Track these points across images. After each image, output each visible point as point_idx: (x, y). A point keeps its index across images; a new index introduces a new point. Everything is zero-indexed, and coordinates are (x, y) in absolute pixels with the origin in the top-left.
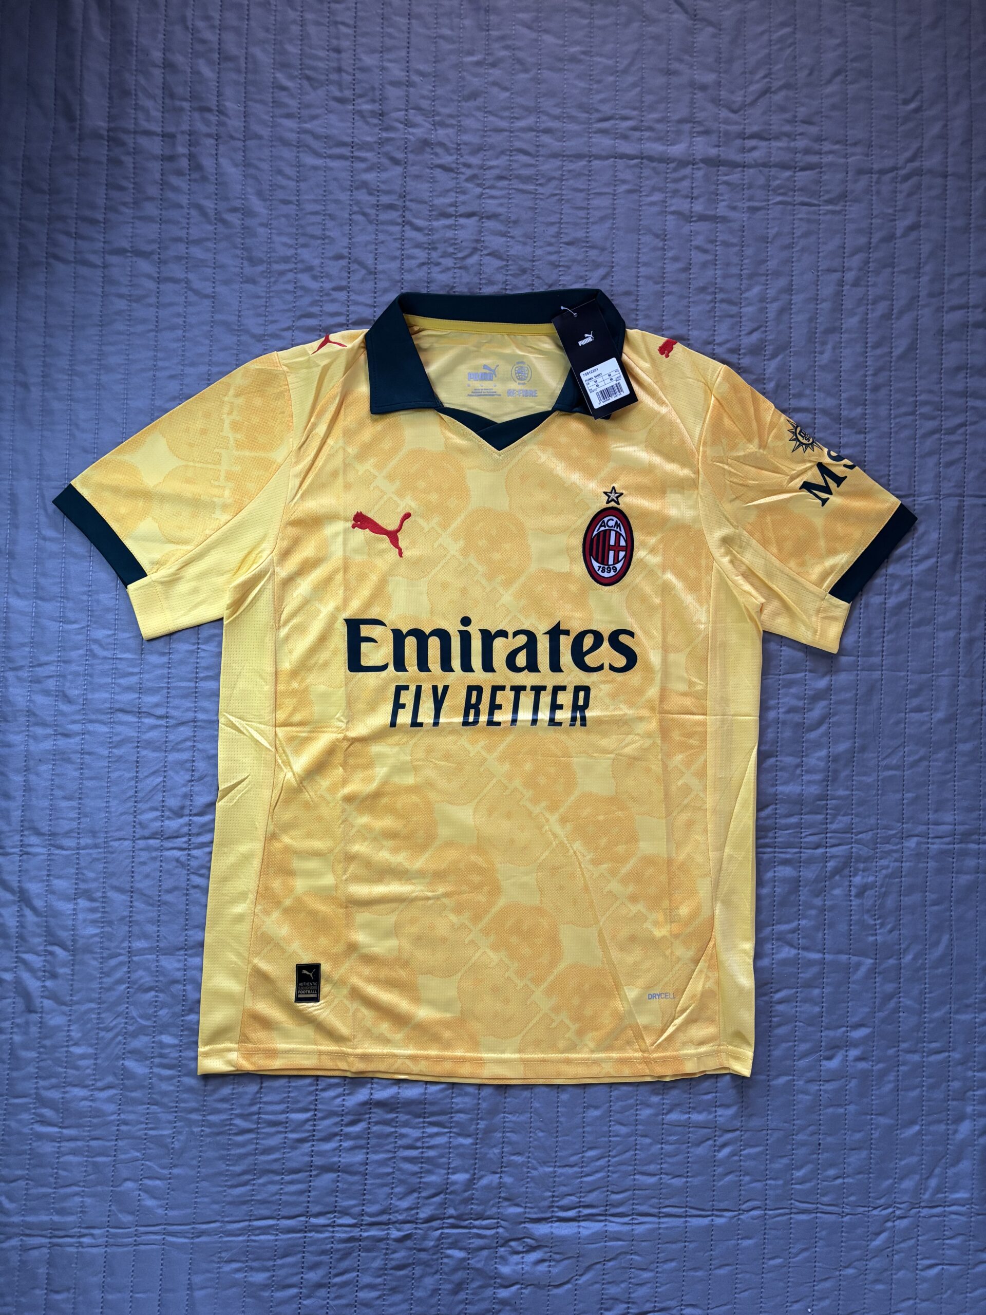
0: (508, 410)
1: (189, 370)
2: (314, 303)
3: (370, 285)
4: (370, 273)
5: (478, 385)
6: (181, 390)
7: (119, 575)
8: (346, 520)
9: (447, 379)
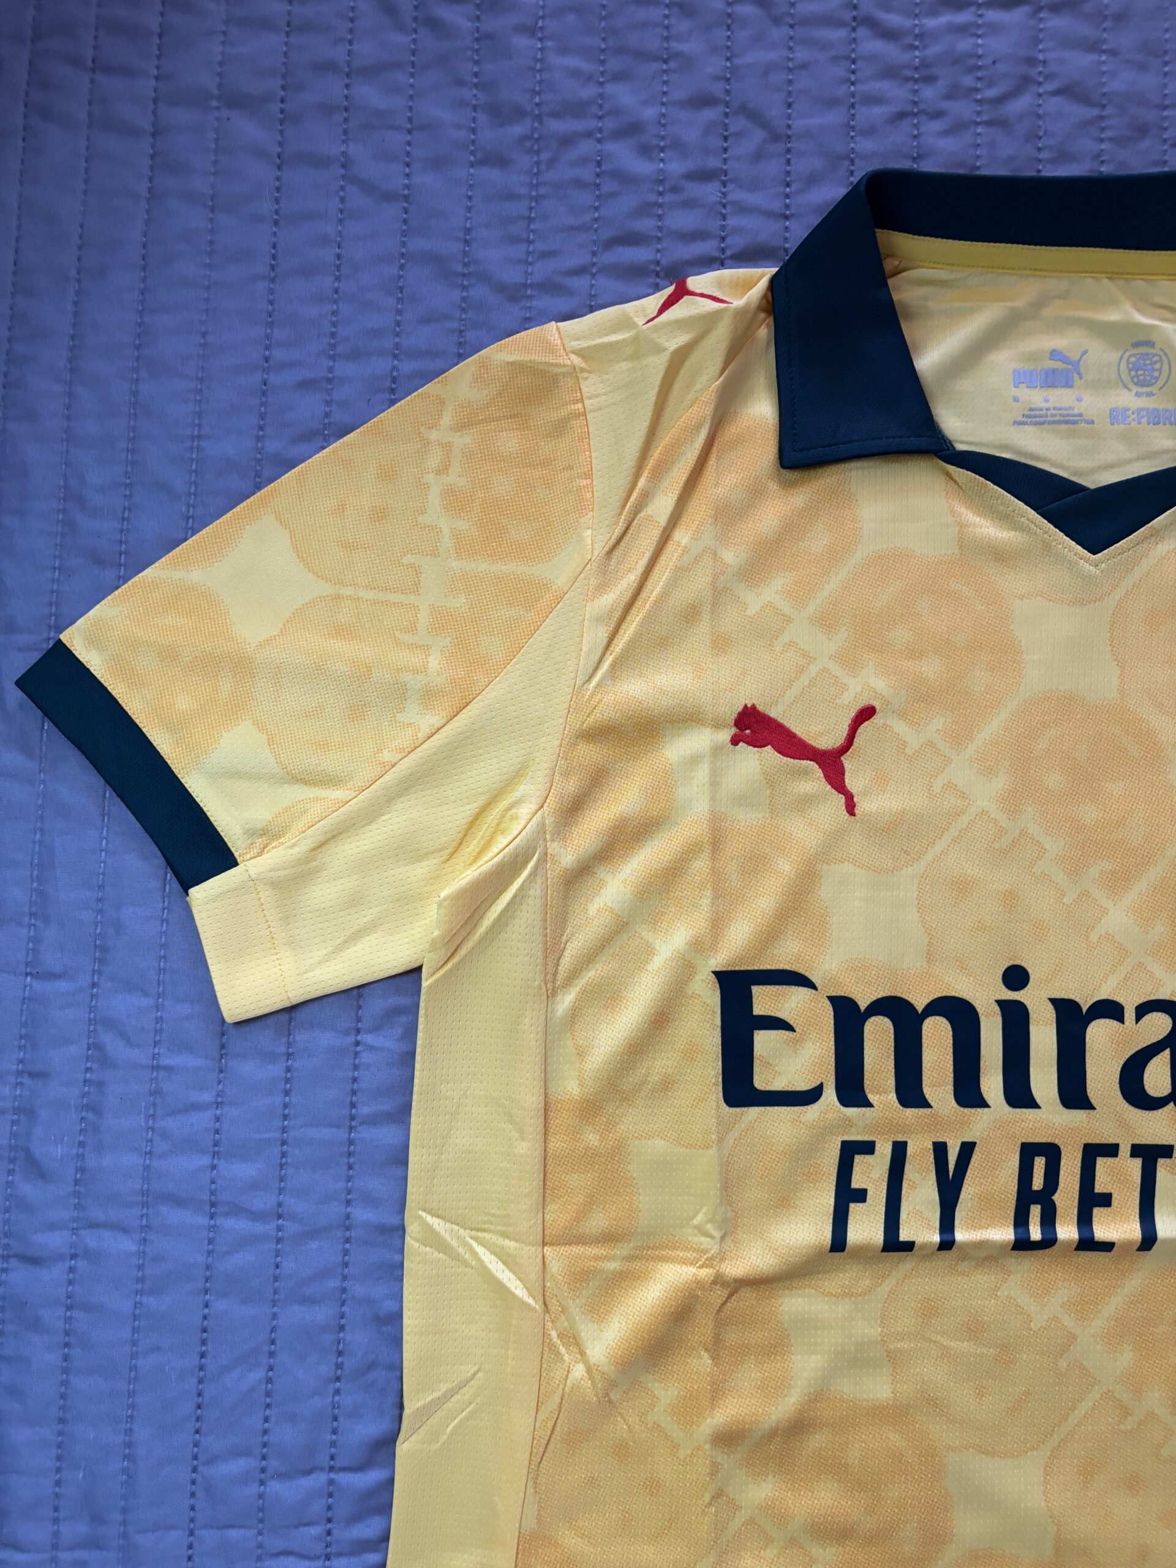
0: (1111, 457)
1: (346, 369)
2: (644, 209)
3: (773, 167)
4: (776, 137)
5: (1037, 397)
6: (327, 415)
7: (169, 863)
8: (718, 725)
9: (965, 384)
